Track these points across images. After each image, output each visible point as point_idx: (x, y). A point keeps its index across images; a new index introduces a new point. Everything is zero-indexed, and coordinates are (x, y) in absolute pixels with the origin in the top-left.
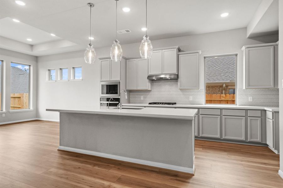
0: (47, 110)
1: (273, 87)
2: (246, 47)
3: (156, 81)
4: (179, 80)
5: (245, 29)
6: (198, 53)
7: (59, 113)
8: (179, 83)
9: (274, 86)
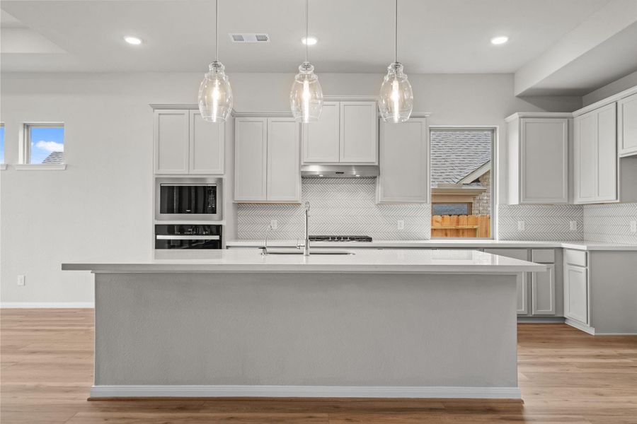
0: (65, 267)
1: (566, 201)
2: (521, 115)
3: (322, 180)
4: (380, 180)
5: (511, 76)
6: (424, 117)
7: (94, 274)
8: (379, 188)
9: (568, 200)
